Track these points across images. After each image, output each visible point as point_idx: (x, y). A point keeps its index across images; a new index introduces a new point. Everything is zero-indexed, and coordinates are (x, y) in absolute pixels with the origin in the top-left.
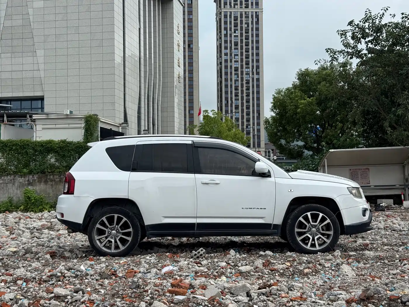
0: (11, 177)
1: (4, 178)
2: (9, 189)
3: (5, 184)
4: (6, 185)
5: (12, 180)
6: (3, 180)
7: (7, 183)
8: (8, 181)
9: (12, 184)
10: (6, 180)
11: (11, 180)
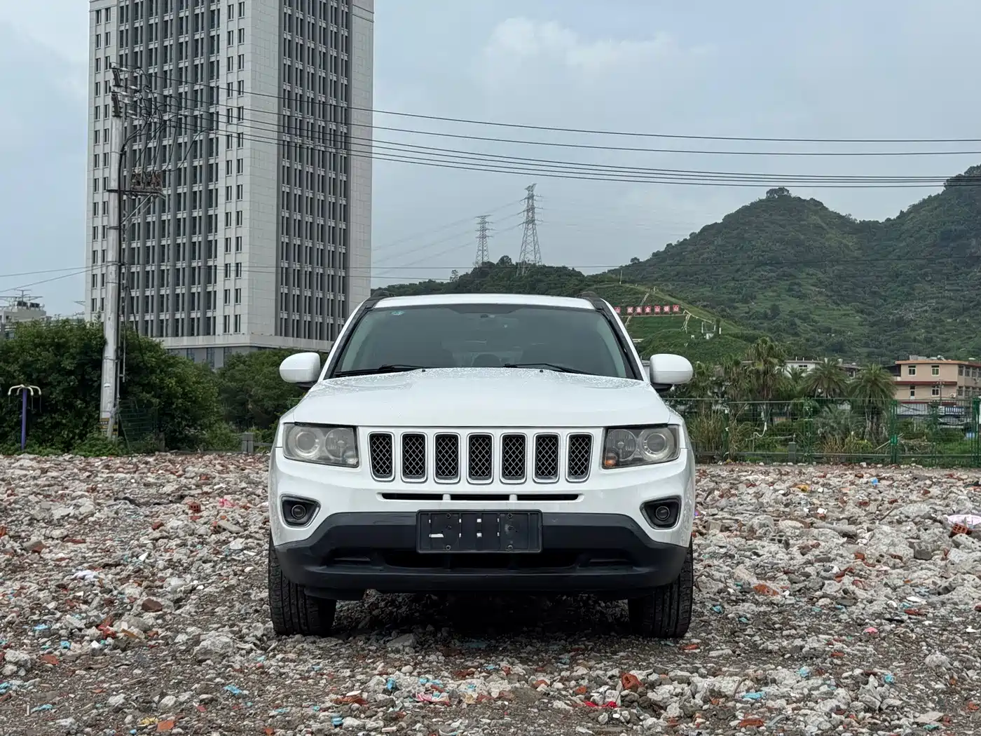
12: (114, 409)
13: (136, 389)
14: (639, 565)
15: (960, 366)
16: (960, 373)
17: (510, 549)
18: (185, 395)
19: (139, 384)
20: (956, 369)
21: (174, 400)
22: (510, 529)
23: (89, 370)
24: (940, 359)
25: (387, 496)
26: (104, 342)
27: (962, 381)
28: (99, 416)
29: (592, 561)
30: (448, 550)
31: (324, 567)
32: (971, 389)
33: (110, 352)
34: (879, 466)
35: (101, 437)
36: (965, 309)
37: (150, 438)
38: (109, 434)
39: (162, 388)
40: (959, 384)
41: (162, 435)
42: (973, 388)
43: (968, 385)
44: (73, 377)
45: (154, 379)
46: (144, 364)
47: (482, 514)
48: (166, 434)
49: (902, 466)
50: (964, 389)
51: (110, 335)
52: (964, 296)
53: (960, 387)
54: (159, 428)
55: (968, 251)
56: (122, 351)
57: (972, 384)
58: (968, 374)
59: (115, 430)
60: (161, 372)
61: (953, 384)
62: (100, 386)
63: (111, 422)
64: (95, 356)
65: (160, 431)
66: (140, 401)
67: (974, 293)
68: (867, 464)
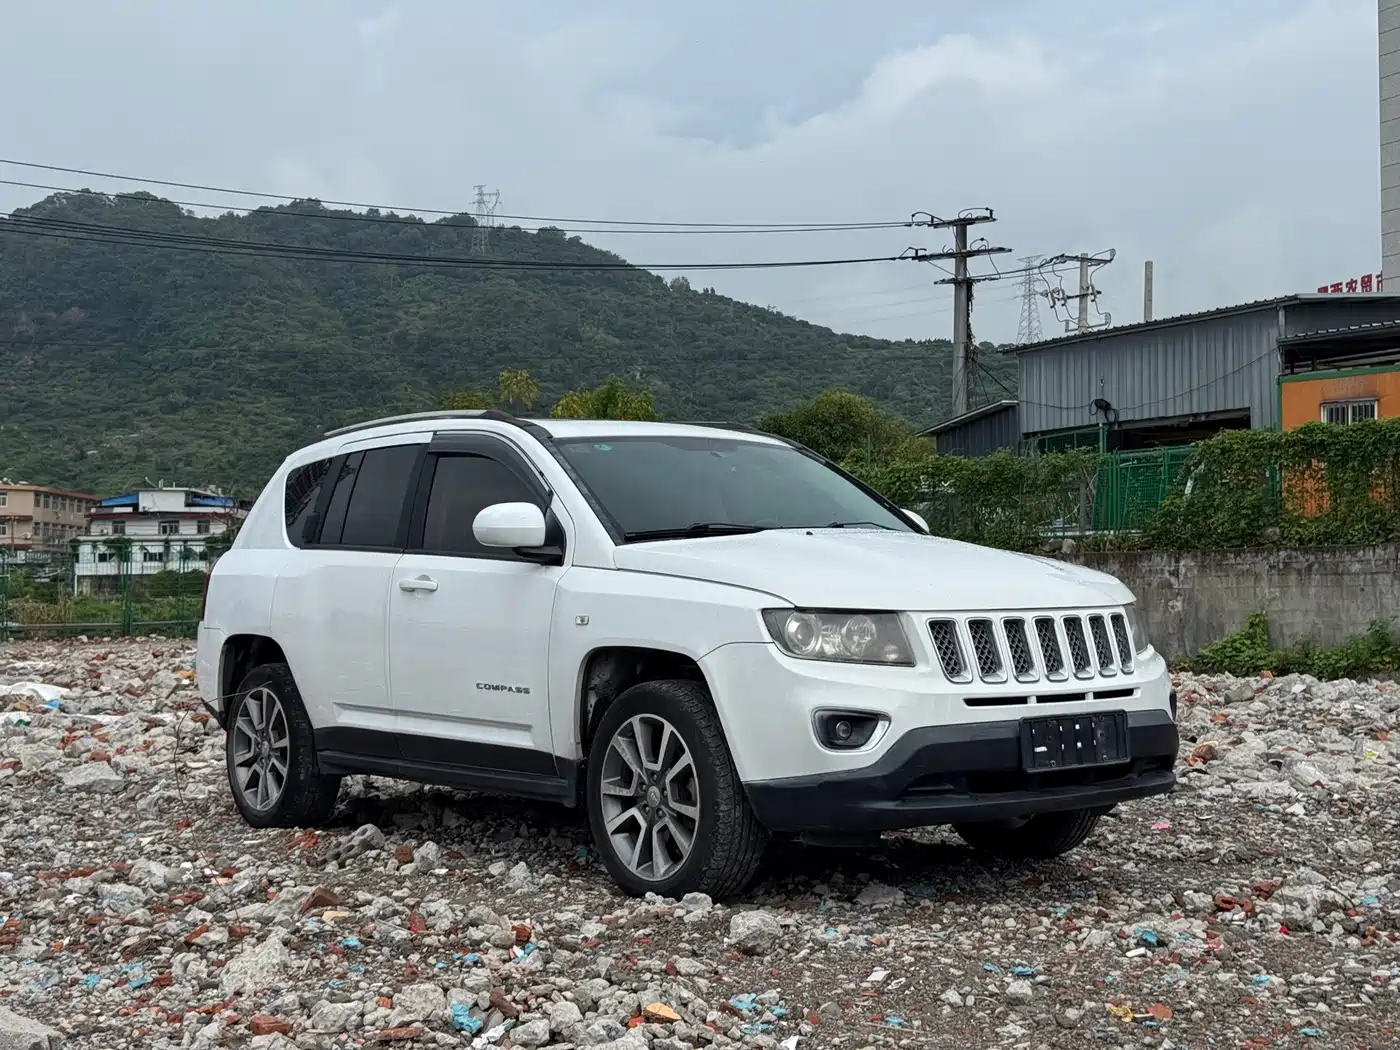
0: (1385, 549)
1: (1364, 555)
2: (1381, 592)
3: (1369, 577)
4: (1372, 579)
5: (1391, 563)
6: (1360, 561)
7: (1377, 573)
8: (1376, 566)
9: (1390, 575)
10: (1369, 561)
11: (1387, 563)
15: (37, 494)
16: (37, 504)
17: (1105, 760)
20: (32, 496)
22: (1102, 735)
24: (6, 483)
25: (971, 702)
27: (39, 514)
30: (1054, 766)
31: (898, 802)
32: (51, 526)
34: (106, 639)
36: (12, 412)
40: (35, 520)
42: (54, 525)
43: (46, 520)
49: (138, 639)
50: (42, 526)
52: (11, 393)
53: (37, 524)
55: (15, 329)
57: (52, 519)
58: (46, 505)
61: (26, 519)
67: (25, 389)
68: (89, 638)
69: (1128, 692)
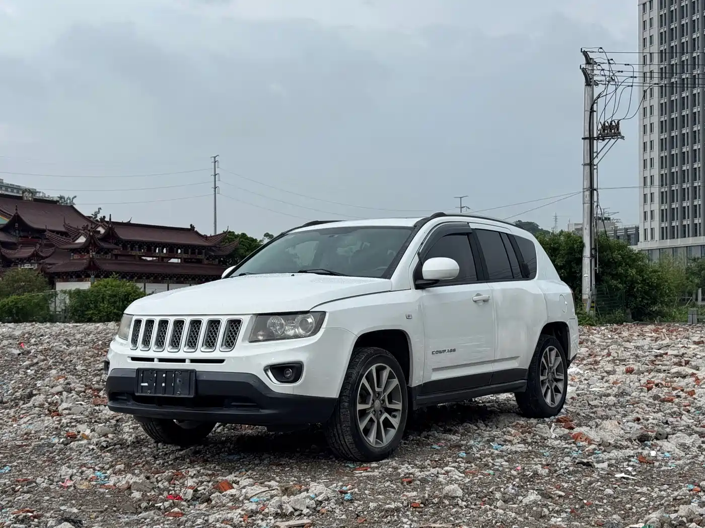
12: (590, 293)
13: (608, 278)
14: (263, 408)
17: (179, 394)
18: (644, 280)
19: (610, 274)
21: (636, 285)
22: (180, 381)
23: (574, 265)
25: (134, 359)
26: (582, 246)
28: (581, 298)
29: (233, 404)
30: (149, 393)
33: (587, 252)
35: (581, 312)
37: (619, 313)
38: (587, 309)
39: (626, 277)
41: (628, 311)
44: (563, 271)
45: (620, 270)
46: (613, 260)
47: (167, 371)
48: (631, 309)
51: (587, 240)
54: (627, 305)
56: (596, 251)
59: (592, 307)
60: (626, 265)
62: (581, 276)
63: (589, 301)
64: (577, 255)
65: (627, 308)
66: (610, 286)
69: (221, 361)
